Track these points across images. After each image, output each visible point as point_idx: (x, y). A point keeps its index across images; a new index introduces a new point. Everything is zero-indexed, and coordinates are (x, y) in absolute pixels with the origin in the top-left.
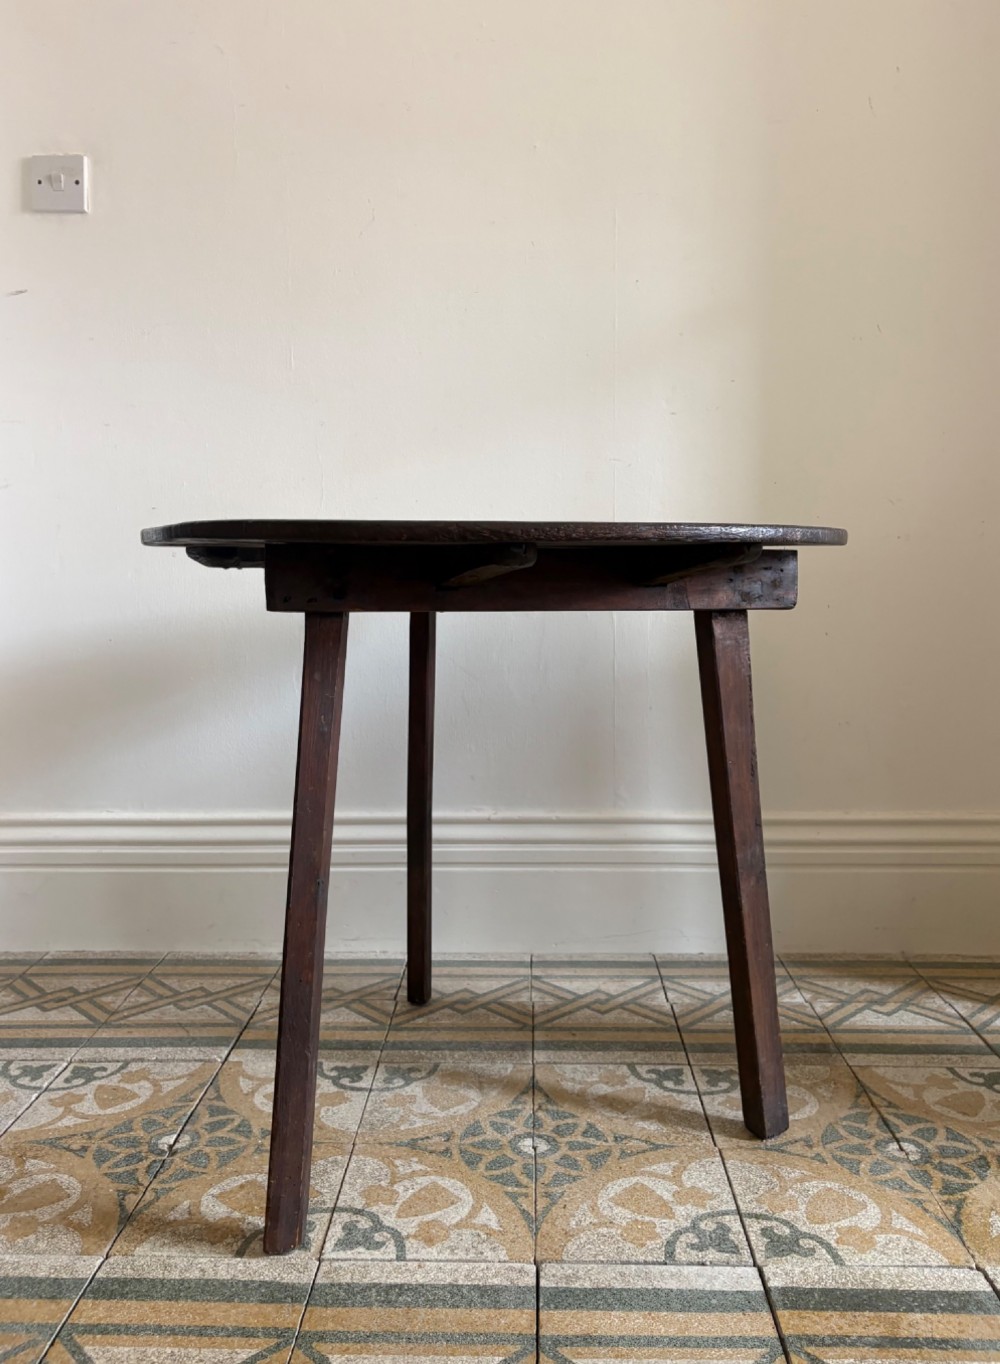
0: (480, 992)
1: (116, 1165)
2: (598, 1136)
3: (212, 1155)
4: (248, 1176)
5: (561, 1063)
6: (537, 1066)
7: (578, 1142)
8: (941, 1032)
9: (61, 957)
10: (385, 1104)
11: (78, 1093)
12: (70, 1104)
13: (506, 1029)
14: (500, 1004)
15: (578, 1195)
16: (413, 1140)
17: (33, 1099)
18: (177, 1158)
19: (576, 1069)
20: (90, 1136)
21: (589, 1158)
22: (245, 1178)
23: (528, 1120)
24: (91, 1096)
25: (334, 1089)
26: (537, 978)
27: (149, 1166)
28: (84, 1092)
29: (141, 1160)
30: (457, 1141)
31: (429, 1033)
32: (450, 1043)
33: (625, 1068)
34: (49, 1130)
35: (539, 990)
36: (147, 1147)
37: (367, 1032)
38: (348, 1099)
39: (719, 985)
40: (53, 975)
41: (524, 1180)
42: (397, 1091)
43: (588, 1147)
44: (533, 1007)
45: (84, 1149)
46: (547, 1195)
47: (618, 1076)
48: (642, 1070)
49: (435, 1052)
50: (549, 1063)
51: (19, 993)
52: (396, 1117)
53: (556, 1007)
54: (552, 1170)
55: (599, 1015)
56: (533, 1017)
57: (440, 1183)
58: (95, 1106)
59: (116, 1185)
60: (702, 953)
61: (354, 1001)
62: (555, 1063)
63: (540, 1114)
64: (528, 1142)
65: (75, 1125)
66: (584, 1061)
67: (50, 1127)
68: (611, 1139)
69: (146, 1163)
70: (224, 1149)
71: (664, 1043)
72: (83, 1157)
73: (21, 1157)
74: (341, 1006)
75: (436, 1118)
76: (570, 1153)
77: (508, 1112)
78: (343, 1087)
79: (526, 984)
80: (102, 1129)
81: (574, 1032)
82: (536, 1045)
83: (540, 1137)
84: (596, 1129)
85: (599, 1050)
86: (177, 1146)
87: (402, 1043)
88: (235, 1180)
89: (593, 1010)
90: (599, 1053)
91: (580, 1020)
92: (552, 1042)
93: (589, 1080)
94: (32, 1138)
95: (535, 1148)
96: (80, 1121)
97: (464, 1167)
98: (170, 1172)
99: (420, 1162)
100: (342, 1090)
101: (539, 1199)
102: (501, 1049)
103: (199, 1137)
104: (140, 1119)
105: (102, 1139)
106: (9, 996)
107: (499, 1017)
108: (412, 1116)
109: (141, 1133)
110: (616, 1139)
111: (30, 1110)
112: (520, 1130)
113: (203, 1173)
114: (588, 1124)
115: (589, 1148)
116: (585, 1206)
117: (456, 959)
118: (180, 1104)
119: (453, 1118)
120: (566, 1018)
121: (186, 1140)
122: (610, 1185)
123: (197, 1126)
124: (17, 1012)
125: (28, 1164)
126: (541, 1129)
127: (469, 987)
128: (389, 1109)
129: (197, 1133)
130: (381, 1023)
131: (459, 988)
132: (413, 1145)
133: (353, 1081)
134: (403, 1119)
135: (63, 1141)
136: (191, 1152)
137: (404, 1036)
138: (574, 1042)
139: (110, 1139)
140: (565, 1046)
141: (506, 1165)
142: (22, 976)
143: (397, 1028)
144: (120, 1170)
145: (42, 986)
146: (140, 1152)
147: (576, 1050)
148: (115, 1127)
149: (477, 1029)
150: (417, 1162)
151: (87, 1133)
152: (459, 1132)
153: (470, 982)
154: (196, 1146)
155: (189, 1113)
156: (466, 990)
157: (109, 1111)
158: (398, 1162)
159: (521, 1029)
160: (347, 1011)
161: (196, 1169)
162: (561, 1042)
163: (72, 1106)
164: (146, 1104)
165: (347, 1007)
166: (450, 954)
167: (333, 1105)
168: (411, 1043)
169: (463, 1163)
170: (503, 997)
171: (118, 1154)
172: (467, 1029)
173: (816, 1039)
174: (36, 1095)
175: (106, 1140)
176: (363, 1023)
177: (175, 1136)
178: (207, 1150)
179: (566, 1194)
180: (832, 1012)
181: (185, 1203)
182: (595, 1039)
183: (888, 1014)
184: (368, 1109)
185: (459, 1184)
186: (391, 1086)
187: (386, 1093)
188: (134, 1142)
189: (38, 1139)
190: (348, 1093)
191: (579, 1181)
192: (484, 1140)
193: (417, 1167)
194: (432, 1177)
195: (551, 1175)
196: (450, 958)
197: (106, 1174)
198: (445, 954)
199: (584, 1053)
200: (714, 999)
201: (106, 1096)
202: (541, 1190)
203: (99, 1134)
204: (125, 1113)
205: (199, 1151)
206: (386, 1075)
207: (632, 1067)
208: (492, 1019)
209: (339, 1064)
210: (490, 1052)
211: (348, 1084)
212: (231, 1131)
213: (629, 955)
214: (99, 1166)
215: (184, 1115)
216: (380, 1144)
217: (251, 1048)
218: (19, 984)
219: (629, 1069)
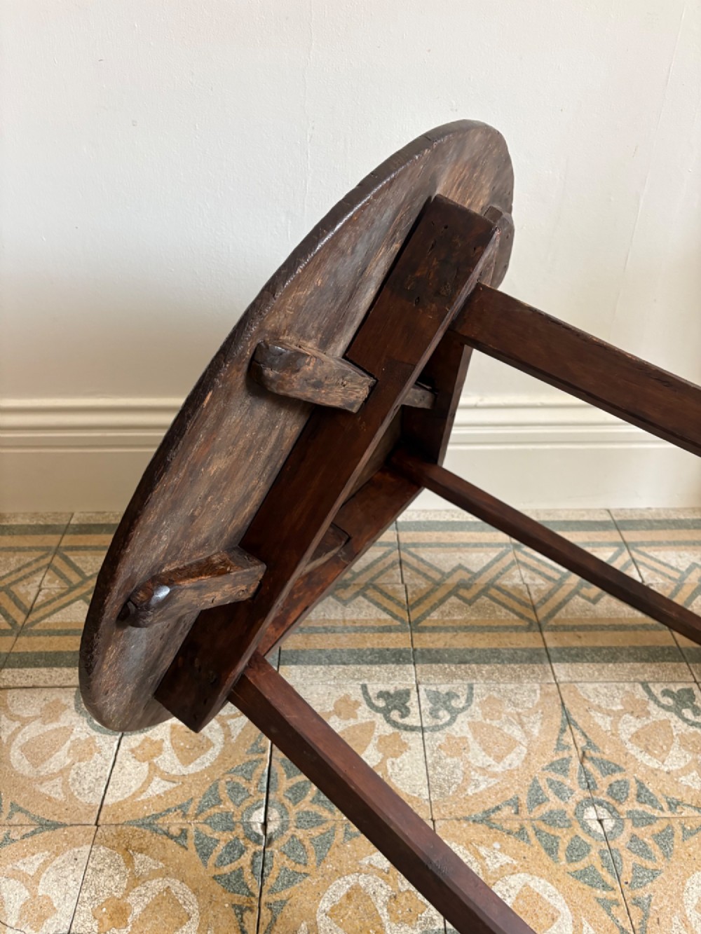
0: (475, 569)
1: (221, 862)
2: (652, 802)
3: (307, 843)
4: (348, 878)
5: (581, 682)
6: (561, 686)
7: (637, 812)
9: (85, 522)
10: (443, 753)
11: (155, 738)
12: (152, 757)
13: (516, 628)
14: (498, 588)
15: (665, 902)
16: (485, 812)
17: (116, 748)
18: (274, 849)
19: (595, 689)
20: (182, 809)
21: (656, 837)
22: (348, 883)
23: (580, 778)
24: (167, 744)
25: (389, 730)
27: (252, 862)
28: (158, 738)
29: (242, 852)
30: (525, 813)
31: (449, 635)
32: (472, 651)
33: (640, 687)
34: (143, 801)
35: (525, 565)
36: (241, 830)
37: (393, 635)
38: (405, 743)
39: (680, 557)
40: (86, 548)
41: (609, 879)
42: (447, 729)
43: (650, 820)
44: (529, 593)
45: (184, 833)
46: (637, 903)
47: (638, 701)
48: (657, 689)
49: (463, 666)
50: (571, 682)
51: (62, 576)
52: (459, 772)
53: (551, 594)
54: (629, 861)
55: (590, 604)
56: (534, 609)
57: (532, 884)
58: (177, 761)
59: (228, 895)
60: (649, 509)
61: (367, 586)
62: (576, 682)
63: (588, 765)
64: (590, 814)
65: (165, 793)
66: (601, 679)
67: (142, 797)
68: (665, 806)
69: (246, 858)
70: (315, 832)
71: (663, 649)
72: (187, 849)
73: (127, 849)
74: (357, 595)
75: (495, 775)
76: (636, 831)
77: (557, 761)
78: (395, 724)
80: (192, 799)
81: (578, 633)
82: (551, 653)
83: (600, 804)
84: (647, 791)
85: (609, 662)
86: (271, 828)
87: (429, 650)
88: (340, 887)
89: (583, 597)
90: (611, 665)
91: (578, 614)
92: (564, 649)
93: (614, 708)
94: (129, 817)
95: (600, 821)
96: (169, 786)
97: (547, 860)
98: (275, 873)
99: (502, 850)
100: (397, 731)
101: (630, 909)
102: (521, 662)
103: (287, 813)
104: (223, 782)
105: (196, 816)
106: (54, 582)
107: (504, 610)
108: (473, 773)
109: (229, 806)
110: (670, 808)
111: (116, 766)
112: (580, 794)
113: (306, 874)
114: (637, 781)
115: (650, 824)
116: (676, 920)
117: (438, 519)
118: (255, 757)
119: (510, 774)
120: (563, 610)
121: (274, 814)
122: (688, 884)
123: (281, 793)
124: (67, 609)
125: (137, 862)
126: (597, 792)
127: (463, 562)
128: (449, 760)
129: (283, 805)
130: (402, 620)
131: (455, 564)
132: (486, 819)
133: (403, 716)
134: (466, 778)
135: (160, 821)
136: (285, 839)
137: (427, 641)
138: (583, 649)
139: (204, 815)
140: (577, 655)
141: (583, 855)
142: (57, 551)
143: (416, 627)
144: (226, 869)
145: (78, 564)
146: (237, 838)
147: (588, 661)
148: (204, 796)
149: (490, 629)
150: (500, 850)
151: (180, 807)
152: (524, 800)
153: (458, 555)
154: (288, 828)
155: (266, 771)
156: (460, 567)
157: (193, 768)
158: (483, 851)
159: (528, 629)
160: (366, 602)
161: (299, 868)
162: (571, 648)
163: (155, 761)
164: (223, 757)
165: (365, 596)
166: (430, 511)
167: (396, 757)
168: (437, 651)
169: (543, 851)
170: (497, 577)
171: (218, 841)
172: (482, 629)
174: (117, 742)
175: (200, 818)
176: (385, 620)
177: (263, 809)
178: (300, 834)
179: (653, 899)
181: (303, 925)
182: (599, 644)
184: (429, 761)
185: (551, 888)
186: (440, 723)
187: (438, 735)
188: (227, 823)
189: (136, 818)
190: (405, 735)
191: (658, 878)
192: (551, 812)
193: (504, 859)
194: (522, 875)
195: (630, 869)
196: (432, 518)
197: (214, 878)
198: (425, 511)
199: (598, 666)
200: (684, 579)
201: (182, 744)
202: (628, 894)
203: (192, 810)
204: (206, 770)
205: (293, 836)
206: (431, 705)
207: (645, 685)
208: (498, 613)
209: (382, 687)
210: (512, 665)
211: (400, 721)
212: (312, 801)
213: (588, 511)
214: (205, 864)
215: (263, 775)
216: (458, 820)
217: (295, 663)
218: (58, 562)
219: (644, 688)
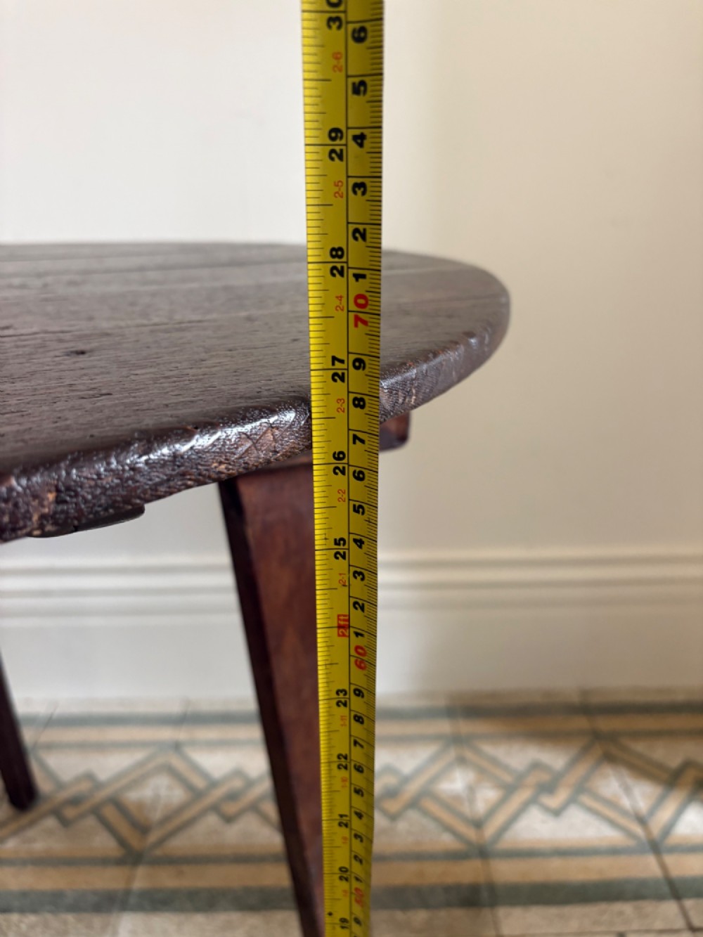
0: (104, 779)
8: (614, 851)
14: (118, 804)
26: (177, 747)
31: (12, 871)
32: (27, 895)
35: (171, 772)
44: (153, 810)
53: (179, 810)
55: (225, 828)
56: (146, 832)
79: (161, 760)
81: (183, 868)
89: (220, 814)
90: (200, 916)
91: (199, 839)
102: (82, 911)
107: (104, 835)
120: (183, 834)
127: (94, 769)
131: (82, 771)
140: (161, 901)
147: (173, 910)
149: (71, 862)
156: (89, 775)
159: (121, 862)
172: (59, 862)
173: (467, 873)
180: (492, 811)
182: (202, 884)
183: (557, 813)
208: (94, 839)
210: (68, 915)
